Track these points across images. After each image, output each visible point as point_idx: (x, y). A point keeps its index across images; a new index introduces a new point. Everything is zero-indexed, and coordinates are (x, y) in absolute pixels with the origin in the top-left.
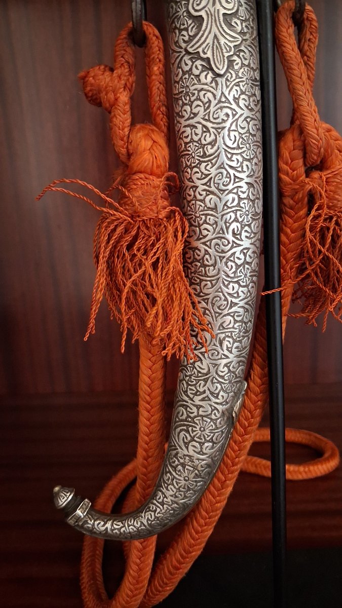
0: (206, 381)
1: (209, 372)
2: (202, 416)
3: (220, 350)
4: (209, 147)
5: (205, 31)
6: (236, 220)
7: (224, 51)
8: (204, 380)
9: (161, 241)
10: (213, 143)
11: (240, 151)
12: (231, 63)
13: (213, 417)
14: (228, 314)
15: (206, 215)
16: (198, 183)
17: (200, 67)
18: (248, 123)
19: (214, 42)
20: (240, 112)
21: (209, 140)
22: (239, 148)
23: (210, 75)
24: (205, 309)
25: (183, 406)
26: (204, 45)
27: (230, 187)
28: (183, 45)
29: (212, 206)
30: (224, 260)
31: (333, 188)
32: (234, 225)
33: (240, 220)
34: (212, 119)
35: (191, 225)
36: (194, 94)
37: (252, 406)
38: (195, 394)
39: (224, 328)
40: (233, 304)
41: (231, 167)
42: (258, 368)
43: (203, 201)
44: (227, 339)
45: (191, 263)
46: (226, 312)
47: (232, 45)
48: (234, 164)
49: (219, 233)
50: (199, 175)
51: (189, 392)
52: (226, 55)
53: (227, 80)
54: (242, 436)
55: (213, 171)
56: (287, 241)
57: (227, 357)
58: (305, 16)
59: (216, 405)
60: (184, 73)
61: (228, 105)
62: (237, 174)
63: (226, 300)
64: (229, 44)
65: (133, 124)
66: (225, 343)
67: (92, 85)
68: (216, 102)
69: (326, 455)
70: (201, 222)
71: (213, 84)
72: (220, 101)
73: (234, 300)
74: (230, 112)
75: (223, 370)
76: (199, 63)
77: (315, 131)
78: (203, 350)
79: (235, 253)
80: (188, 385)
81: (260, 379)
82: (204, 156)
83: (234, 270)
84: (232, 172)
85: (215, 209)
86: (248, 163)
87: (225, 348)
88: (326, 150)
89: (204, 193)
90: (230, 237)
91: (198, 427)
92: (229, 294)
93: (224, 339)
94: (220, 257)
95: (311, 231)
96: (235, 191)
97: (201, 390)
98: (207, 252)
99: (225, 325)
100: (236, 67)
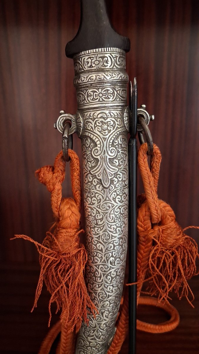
0: (94, 331)
1: (96, 327)
2: (92, 347)
3: (102, 317)
4: (99, 221)
5: (100, 165)
6: (112, 256)
7: (109, 176)
8: (93, 330)
9: (72, 268)
10: (101, 220)
11: (115, 223)
12: (112, 181)
13: (97, 347)
14: (107, 301)
15: (97, 253)
16: (94, 236)
17: (96, 182)
18: (120, 209)
19: (103, 172)
20: (115, 204)
21: (99, 217)
22: (114, 222)
23: (101, 187)
24: (95, 297)
25: (82, 339)
26: (98, 173)
27: (110, 241)
28: (89, 169)
29: (100, 249)
30: (106, 275)
31: (165, 236)
32: (112, 259)
33: (114, 256)
34: (101, 208)
35: (89, 255)
36: (93, 194)
37: (120, 334)
38: (89, 336)
39: (104, 307)
40: (109, 296)
41: (110, 231)
42: (124, 316)
43: (96, 245)
44: (106, 312)
46: (106, 300)
47: (113, 173)
48: (112, 230)
49: (103, 262)
50: (94, 233)
51: (85, 334)
52: (110, 178)
53: (110, 190)
55: (101, 233)
56: (140, 267)
57: (105, 320)
58: (154, 151)
59: (99, 342)
60: (89, 182)
61: (110, 202)
62: (113, 235)
63: (106, 294)
64: (111, 173)
65: (63, 200)
66: (105, 314)
67: (42, 178)
68: (104, 200)
70: (94, 255)
71: (103, 191)
72: (105, 200)
73: (110, 294)
74: (110, 205)
75: (103, 326)
76: (95, 180)
77: (156, 212)
78: (93, 316)
79: (111, 272)
80: (85, 330)
81: (125, 321)
82: (97, 224)
83: (110, 280)
84: (111, 233)
85: (102, 250)
86: (119, 228)
87: (104, 316)
88: (161, 219)
89: (96, 242)
90: (110, 265)
91: (89, 352)
92: (107, 291)
93: (104, 312)
94: (103, 274)
95: (152, 258)
96: (112, 242)
97: (92, 334)
98: (97, 270)
99: (105, 306)
100: (115, 183)
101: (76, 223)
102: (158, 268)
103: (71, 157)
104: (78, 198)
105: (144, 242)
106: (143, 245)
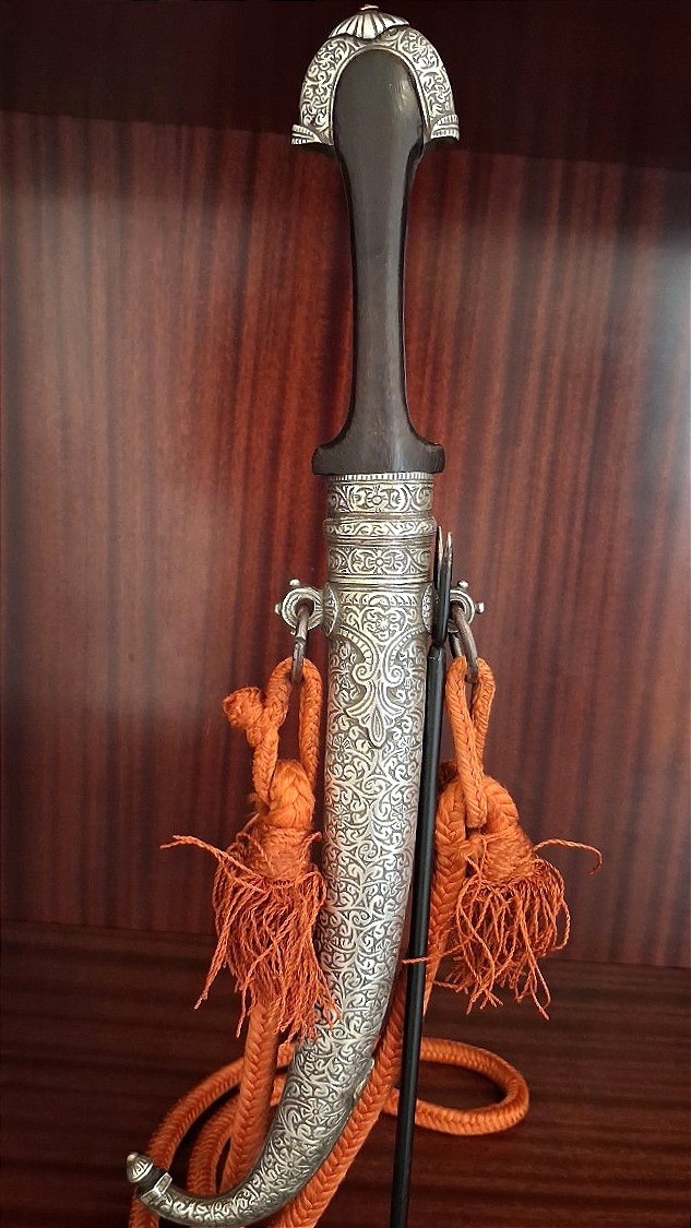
0: (326, 1060)
1: (331, 1051)
2: (317, 1098)
3: (346, 1029)
4: (358, 815)
5: (366, 701)
6: (380, 893)
7: (385, 723)
8: (324, 1059)
9: (294, 913)
10: (362, 813)
11: (390, 823)
12: (390, 735)
13: (330, 1099)
14: (361, 992)
15: (347, 883)
16: (343, 848)
17: (357, 734)
18: (403, 793)
19: (374, 715)
20: (394, 783)
21: (358, 809)
22: (389, 819)
23: (367, 745)
24: (335, 983)
25: (297, 1082)
26: (364, 715)
27: (376, 859)
28: (344, 705)
29: (356, 876)
30: (362, 934)
31: (494, 856)
32: (377, 899)
33: (384, 893)
34: (363, 789)
35: (329, 887)
36: (347, 758)
37: (380, 1081)
38: (313, 1073)
39: (353, 1006)
40: (366, 982)
41: (378, 839)
42: (393, 1039)
43: (346, 868)
44: (356, 1018)
45: (326, 927)
46: (358, 989)
47: (393, 718)
48: (382, 837)
49: (358, 905)
50: (344, 841)
51: (306, 1068)
52: (386, 727)
53: (384, 751)
54: (364, 1113)
55: (360, 841)
56: (435, 923)
57: (354, 1037)
58: (479, 676)
59: (335, 1088)
60: (341, 731)
61: (383, 777)
62: (385, 847)
63: (359, 976)
64: (390, 716)
65: (278, 765)
66: (353, 1023)
67: (238, 715)
68: (370, 772)
69: (508, 1099)
70: (341, 889)
71: (369, 755)
72: (374, 773)
73: (368, 977)
74: (383, 784)
75: (347, 1050)
76: (356, 728)
77: (477, 803)
78: (328, 1026)
79: (374, 927)
80: (306, 1060)
81: (394, 1050)
82: (352, 822)
83: (372, 945)
84: (379, 844)
85: (357, 879)
86: (399, 835)
87: (352, 1028)
88: (488, 819)
89: (347, 860)
90: (371, 911)
91: (312, 1109)
92: (362, 970)
93: (353, 1018)
94: (357, 931)
95: (463, 904)
96: (381, 863)
97: (320, 1069)
98: (343, 922)
99: (354, 1003)
100: (395, 738)
101: (306, 818)
102: (474, 927)
103: (306, 676)
104: (312, 762)
105: (448, 867)
106: (444, 874)
